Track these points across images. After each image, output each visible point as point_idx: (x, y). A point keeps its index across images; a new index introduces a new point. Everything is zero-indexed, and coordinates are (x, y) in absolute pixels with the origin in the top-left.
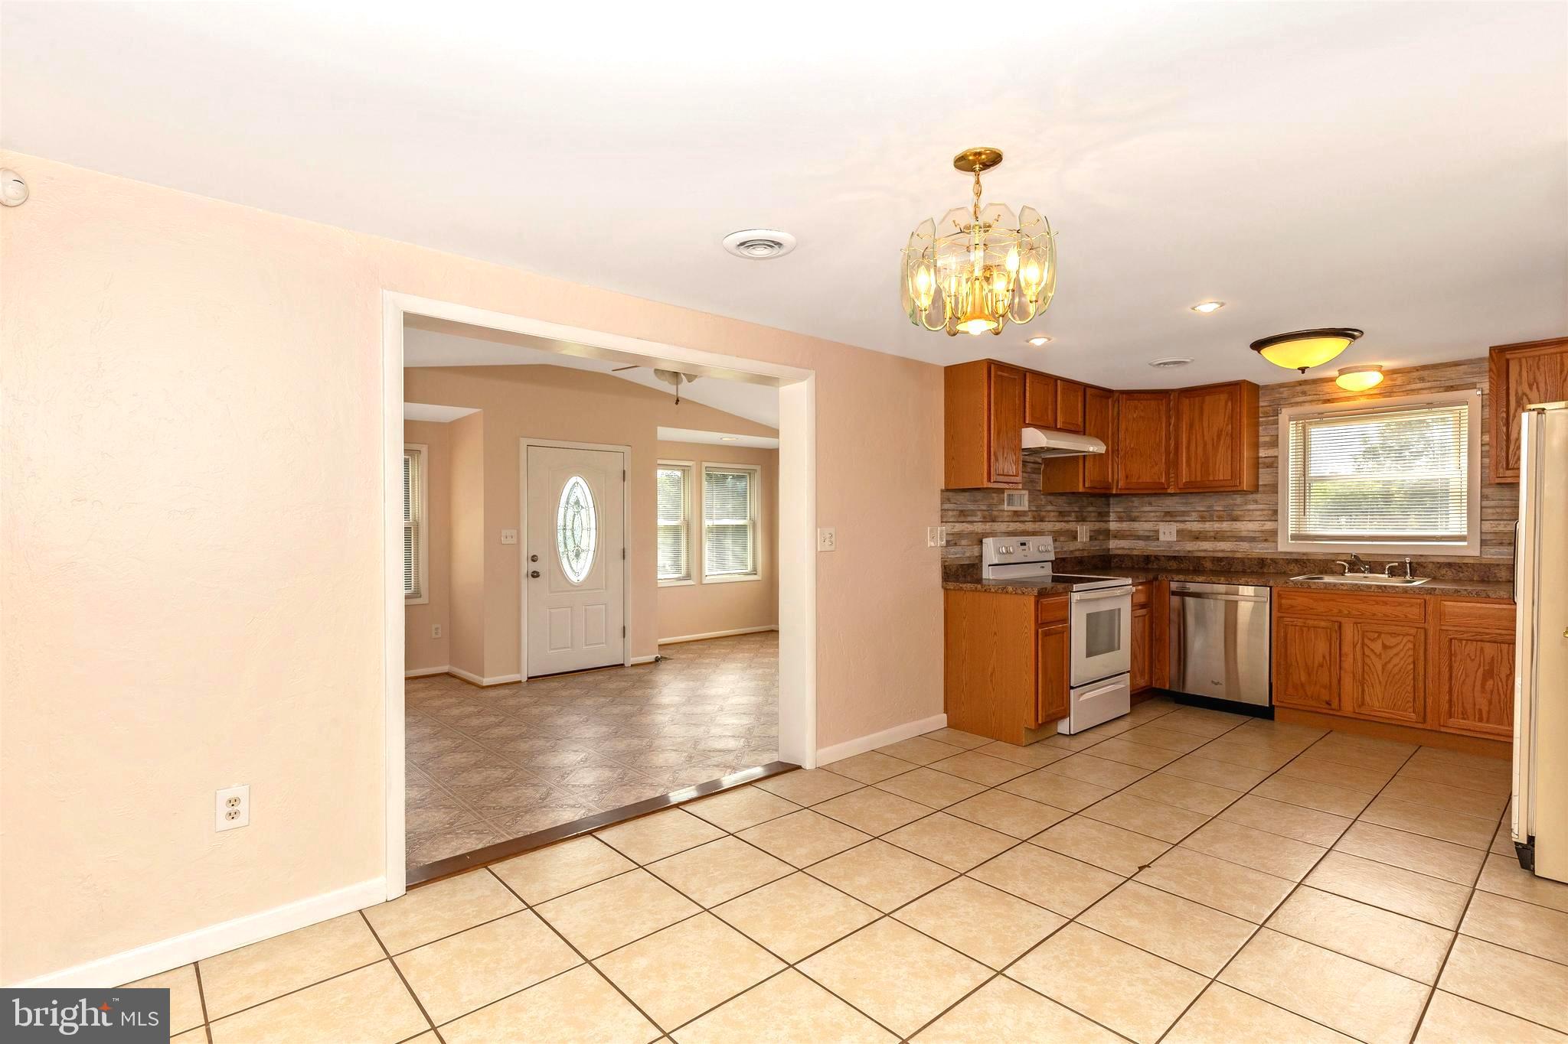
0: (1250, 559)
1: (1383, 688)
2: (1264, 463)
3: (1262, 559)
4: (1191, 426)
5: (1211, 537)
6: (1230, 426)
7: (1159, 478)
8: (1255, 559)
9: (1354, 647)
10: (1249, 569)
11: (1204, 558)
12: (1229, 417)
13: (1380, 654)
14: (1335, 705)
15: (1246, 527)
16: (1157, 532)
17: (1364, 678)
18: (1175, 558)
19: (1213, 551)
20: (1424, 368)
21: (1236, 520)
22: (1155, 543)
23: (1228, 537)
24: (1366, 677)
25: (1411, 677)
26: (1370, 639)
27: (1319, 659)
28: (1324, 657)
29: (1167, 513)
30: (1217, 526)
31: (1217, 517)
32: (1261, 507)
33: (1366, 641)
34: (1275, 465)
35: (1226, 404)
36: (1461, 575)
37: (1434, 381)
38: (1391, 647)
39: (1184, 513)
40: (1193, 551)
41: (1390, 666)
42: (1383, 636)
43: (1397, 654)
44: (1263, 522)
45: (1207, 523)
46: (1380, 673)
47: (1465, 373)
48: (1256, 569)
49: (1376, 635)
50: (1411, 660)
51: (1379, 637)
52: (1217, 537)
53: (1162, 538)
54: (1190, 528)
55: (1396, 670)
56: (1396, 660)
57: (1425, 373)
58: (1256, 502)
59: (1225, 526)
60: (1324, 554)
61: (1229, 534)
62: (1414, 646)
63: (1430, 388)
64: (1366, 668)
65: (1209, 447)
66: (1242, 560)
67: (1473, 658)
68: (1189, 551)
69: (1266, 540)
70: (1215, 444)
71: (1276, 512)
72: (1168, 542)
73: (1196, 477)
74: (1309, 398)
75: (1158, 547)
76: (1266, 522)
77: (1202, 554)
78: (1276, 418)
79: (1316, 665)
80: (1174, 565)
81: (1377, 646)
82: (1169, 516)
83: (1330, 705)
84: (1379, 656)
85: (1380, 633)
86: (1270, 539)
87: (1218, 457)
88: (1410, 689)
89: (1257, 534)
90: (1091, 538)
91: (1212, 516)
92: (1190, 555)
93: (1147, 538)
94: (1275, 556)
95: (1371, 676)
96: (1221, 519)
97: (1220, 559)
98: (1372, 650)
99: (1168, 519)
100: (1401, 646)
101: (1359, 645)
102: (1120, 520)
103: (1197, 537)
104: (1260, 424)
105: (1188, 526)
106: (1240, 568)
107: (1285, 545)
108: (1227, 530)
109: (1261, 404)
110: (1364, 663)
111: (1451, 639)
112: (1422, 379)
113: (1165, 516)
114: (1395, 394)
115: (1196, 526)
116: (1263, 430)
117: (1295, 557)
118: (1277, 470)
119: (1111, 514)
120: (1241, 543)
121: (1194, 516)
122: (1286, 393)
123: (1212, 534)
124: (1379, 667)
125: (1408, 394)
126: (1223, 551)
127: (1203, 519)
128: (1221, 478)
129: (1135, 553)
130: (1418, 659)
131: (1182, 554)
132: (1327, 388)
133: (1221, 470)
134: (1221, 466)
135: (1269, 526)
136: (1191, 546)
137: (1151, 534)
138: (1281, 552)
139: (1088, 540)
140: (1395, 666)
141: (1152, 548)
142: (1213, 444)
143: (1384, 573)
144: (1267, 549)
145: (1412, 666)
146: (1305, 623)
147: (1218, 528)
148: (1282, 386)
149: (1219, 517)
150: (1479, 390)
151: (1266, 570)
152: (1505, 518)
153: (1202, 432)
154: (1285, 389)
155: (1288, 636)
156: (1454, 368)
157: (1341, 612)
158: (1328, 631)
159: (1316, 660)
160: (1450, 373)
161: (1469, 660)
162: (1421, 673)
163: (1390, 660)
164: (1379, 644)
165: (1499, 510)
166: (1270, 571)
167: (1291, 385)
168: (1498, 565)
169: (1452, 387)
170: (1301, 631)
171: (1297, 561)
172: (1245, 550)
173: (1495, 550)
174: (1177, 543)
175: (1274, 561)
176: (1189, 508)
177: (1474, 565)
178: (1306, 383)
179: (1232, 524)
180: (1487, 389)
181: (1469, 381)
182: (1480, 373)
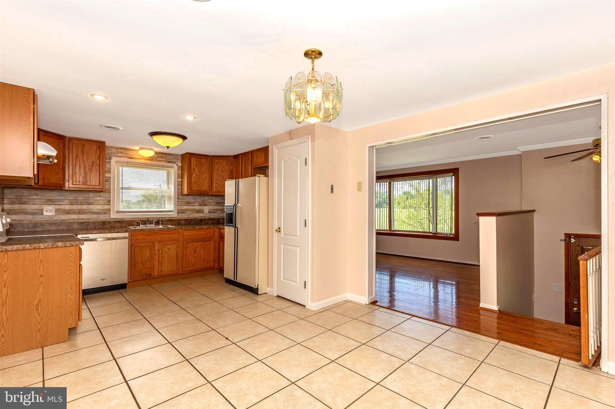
0: (98, 222)
1: (168, 263)
2: (107, 180)
3: (104, 222)
5: (76, 212)
6: (98, 161)
8: (100, 222)
9: (159, 251)
10: (98, 226)
11: (73, 223)
12: (98, 157)
13: (167, 252)
14: (152, 275)
15: (96, 207)
16: (42, 210)
18: (54, 224)
19: (78, 219)
20: (162, 153)
21: (90, 204)
22: (40, 216)
23: (86, 212)
24: (163, 261)
25: (176, 258)
26: (164, 247)
27: (147, 258)
28: (149, 257)
29: (49, 200)
30: (79, 207)
31: (80, 203)
32: (102, 199)
34: (110, 181)
35: (96, 151)
38: (170, 249)
39: (62, 200)
40: (66, 220)
43: (171, 251)
44: (103, 206)
45: (74, 206)
46: (167, 259)
47: (173, 158)
48: (101, 226)
50: (176, 252)
51: (167, 246)
52: (80, 212)
53: (45, 213)
54: (64, 208)
56: (171, 253)
57: (162, 155)
58: (101, 196)
59: (84, 207)
60: (129, 218)
61: (86, 211)
62: (177, 247)
63: (164, 161)
64: (162, 258)
65: (87, 169)
66: (93, 223)
68: (64, 220)
69: (105, 213)
70: (90, 168)
71: (109, 201)
72: (49, 216)
74: (123, 155)
75: (42, 218)
76: (105, 206)
77: (71, 221)
78: (110, 160)
79: (146, 261)
80: (54, 227)
81: (166, 250)
82: (50, 202)
83: (151, 275)
84: (167, 253)
85: (167, 244)
86: (107, 213)
87: (92, 174)
88: (175, 261)
89: (101, 211)
91: (77, 202)
92: (65, 222)
93: (33, 214)
94: (109, 220)
96: (82, 204)
97: (82, 223)
98: (165, 251)
100: (173, 248)
101: (161, 250)
102: (14, 203)
103: (68, 212)
104: (107, 162)
105: (63, 207)
106: (93, 226)
107: (114, 216)
108: (86, 209)
110: (162, 256)
111: (186, 243)
112: (162, 157)
113: (46, 201)
114: (154, 160)
115: (67, 207)
117: (118, 220)
118: (110, 183)
120: (93, 215)
121: (66, 202)
122: (114, 151)
123: (77, 211)
124: (166, 256)
125: (157, 161)
126: (83, 219)
127: (72, 204)
128: (94, 184)
129: (26, 222)
130: (178, 251)
131: (59, 222)
132: (131, 153)
134: (94, 179)
135: (107, 207)
136: (64, 217)
137: (38, 211)
138: (112, 218)
140: (171, 255)
141: (38, 218)
142: (89, 168)
143: (153, 224)
144: (106, 217)
145: (176, 254)
146: (142, 245)
148: (112, 147)
149: (81, 203)
150: (177, 164)
151: (105, 227)
152: (183, 205)
153: (84, 161)
154: (114, 149)
155: (136, 251)
156: (171, 156)
157: (155, 239)
158: (150, 247)
159: (146, 259)
160: (169, 157)
161: (190, 249)
162: (179, 256)
163: (170, 253)
164: (167, 248)
165: (181, 203)
166: (107, 227)
167: (116, 148)
168: (181, 219)
169: (170, 162)
170: (141, 248)
171: (119, 222)
172: (95, 218)
173: (180, 215)
174: (55, 216)
175: (109, 222)
176: (63, 198)
177: (176, 220)
178: (122, 148)
179: (88, 206)
180: (180, 164)
181: (176, 161)
182: (177, 159)
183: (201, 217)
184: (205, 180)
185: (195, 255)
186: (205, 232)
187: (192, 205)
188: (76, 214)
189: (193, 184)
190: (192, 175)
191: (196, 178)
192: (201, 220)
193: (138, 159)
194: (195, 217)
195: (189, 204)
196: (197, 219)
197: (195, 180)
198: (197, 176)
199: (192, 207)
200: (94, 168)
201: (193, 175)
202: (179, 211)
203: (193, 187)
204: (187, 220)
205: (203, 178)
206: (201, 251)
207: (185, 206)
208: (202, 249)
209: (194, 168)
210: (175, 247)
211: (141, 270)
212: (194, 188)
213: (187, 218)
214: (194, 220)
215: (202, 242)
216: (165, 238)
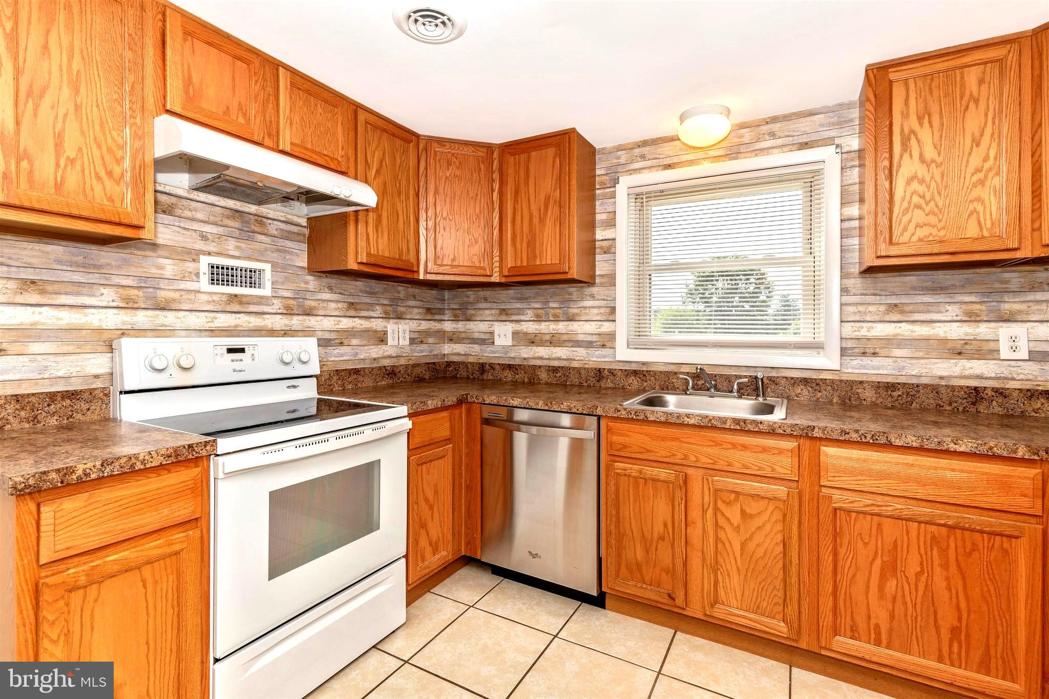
0: (587, 370)
1: (742, 577)
2: (601, 248)
3: (600, 370)
4: (517, 192)
5: (547, 341)
6: (558, 191)
7: (480, 262)
8: (592, 369)
9: (704, 511)
11: (540, 367)
12: (556, 180)
13: (738, 527)
14: (680, 599)
15: (583, 329)
16: (492, 333)
17: (717, 562)
18: (510, 367)
19: (549, 359)
20: (775, 120)
21: (571, 320)
22: (490, 348)
23: (564, 341)
24: (720, 560)
25: (780, 565)
26: (724, 502)
27: (659, 528)
28: (665, 525)
29: (503, 311)
30: (552, 327)
31: (552, 316)
32: (597, 303)
33: (720, 504)
34: (613, 250)
35: (554, 162)
36: (819, 395)
37: (786, 136)
38: (751, 516)
39: (520, 311)
40: (529, 358)
41: (751, 546)
42: (741, 497)
43: (759, 527)
44: (601, 324)
45: (543, 324)
46: (738, 554)
48: (592, 381)
49: (733, 496)
50: (779, 537)
51: (736, 499)
52: (554, 341)
53: (498, 342)
54: (525, 330)
55: (760, 552)
56: (758, 539)
57: (775, 127)
58: (592, 296)
59: (561, 327)
60: (664, 364)
61: (565, 337)
62: (785, 516)
63: (783, 146)
64: (720, 546)
65: (536, 220)
66: (578, 370)
67: (866, 541)
68: (525, 359)
69: (603, 346)
70: (542, 216)
71: (613, 310)
72: (504, 347)
73: (522, 261)
74: (648, 163)
75: (494, 352)
76: (604, 324)
77: (538, 363)
78: (612, 189)
79: (656, 535)
80: (508, 375)
81: (733, 513)
82: (505, 315)
83: (673, 598)
84: (737, 529)
85: (738, 494)
87: (546, 234)
88: (778, 583)
89: (595, 338)
90: (412, 341)
91: (547, 314)
92: (526, 363)
93: (482, 342)
94: (613, 367)
95: (726, 557)
96: (556, 320)
97: (555, 370)
98: (728, 519)
99: (504, 318)
100: (765, 517)
101: (710, 510)
102: (456, 319)
103: (533, 340)
104: (597, 198)
105: (524, 327)
106: (576, 381)
107: (623, 354)
108: (564, 332)
109: (598, 172)
110: (717, 539)
111: (836, 509)
112: (772, 134)
113: (501, 314)
115: (530, 327)
116: (600, 205)
117: (634, 367)
118: (615, 256)
119: (447, 312)
120: (577, 349)
121: (530, 314)
122: (624, 156)
123: (548, 337)
124: (737, 547)
125: (756, 156)
126: (559, 359)
127: (538, 319)
128: (549, 262)
129: (471, 359)
130: (790, 538)
131: (517, 362)
132: (671, 148)
133: (549, 250)
134: (549, 245)
135: (606, 327)
136: (527, 353)
137: (487, 336)
138: (620, 361)
139: (407, 342)
140: (760, 545)
141: (488, 354)
142: (540, 217)
144: (604, 357)
145: (781, 548)
146: (641, 472)
147: (553, 330)
148: (620, 148)
149: (555, 316)
150: (837, 146)
151: (603, 384)
152: (868, 319)
153: (529, 200)
154: (623, 152)
155: (621, 490)
156: (808, 119)
157: (686, 457)
158: (671, 485)
159: (656, 529)
160: (804, 125)
161: (860, 545)
162: (795, 560)
163: (751, 537)
164: (736, 509)
165: (861, 308)
166: (607, 386)
167: (629, 147)
168: (861, 382)
169: (806, 144)
170: (636, 484)
171: (635, 373)
172: (582, 358)
173: (857, 362)
174: (512, 348)
175: (612, 372)
176: (524, 305)
177: (833, 381)
178: (645, 143)
179: (568, 325)
180: (854, 143)
181: (833, 133)
182: (842, 123)
183: (980, 377)
184: (982, 182)
185: (891, 585)
186: (958, 475)
187: (916, 317)
188: (546, 344)
189: (906, 211)
190: (899, 166)
191: (922, 181)
192: (976, 394)
193: (691, 163)
194: (941, 378)
195: (902, 312)
196: (953, 388)
197: (915, 192)
198: (928, 166)
199: (921, 331)
200: (549, 215)
201: (902, 170)
202: (849, 344)
203: (905, 229)
204: (891, 387)
205: (971, 169)
206: (931, 575)
207: (880, 326)
208: (945, 566)
209: (912, 132)
210: (778, 516)
211: (639, 566)
212: (907, 235)
213: (890, 380)
214: (934, 389)
215: (944, 530)
216: (729, 465)
